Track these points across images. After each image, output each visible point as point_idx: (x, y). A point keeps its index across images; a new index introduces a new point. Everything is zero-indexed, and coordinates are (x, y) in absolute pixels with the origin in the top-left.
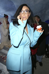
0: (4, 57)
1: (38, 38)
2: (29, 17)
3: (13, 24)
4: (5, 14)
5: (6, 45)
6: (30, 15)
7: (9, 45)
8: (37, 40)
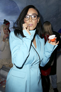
0: (3, 81)
1: (51, 53)
2: (38, 23)
3: (15, 35)
4: (5, 20)
5: (6, 63)
6: (39, 20)
7: (10, 64)
8: (50, 56)
